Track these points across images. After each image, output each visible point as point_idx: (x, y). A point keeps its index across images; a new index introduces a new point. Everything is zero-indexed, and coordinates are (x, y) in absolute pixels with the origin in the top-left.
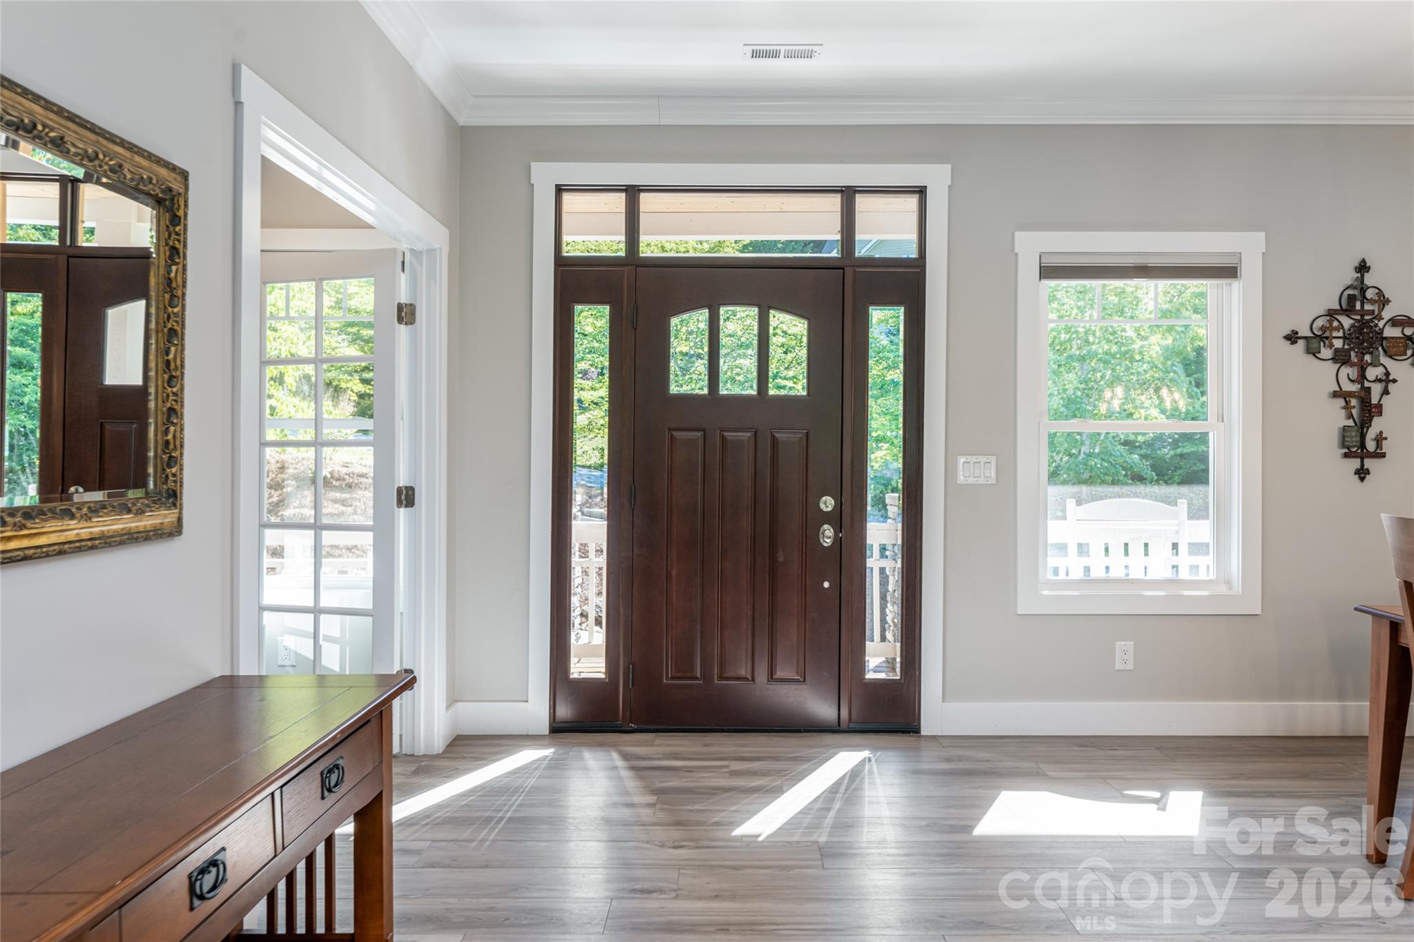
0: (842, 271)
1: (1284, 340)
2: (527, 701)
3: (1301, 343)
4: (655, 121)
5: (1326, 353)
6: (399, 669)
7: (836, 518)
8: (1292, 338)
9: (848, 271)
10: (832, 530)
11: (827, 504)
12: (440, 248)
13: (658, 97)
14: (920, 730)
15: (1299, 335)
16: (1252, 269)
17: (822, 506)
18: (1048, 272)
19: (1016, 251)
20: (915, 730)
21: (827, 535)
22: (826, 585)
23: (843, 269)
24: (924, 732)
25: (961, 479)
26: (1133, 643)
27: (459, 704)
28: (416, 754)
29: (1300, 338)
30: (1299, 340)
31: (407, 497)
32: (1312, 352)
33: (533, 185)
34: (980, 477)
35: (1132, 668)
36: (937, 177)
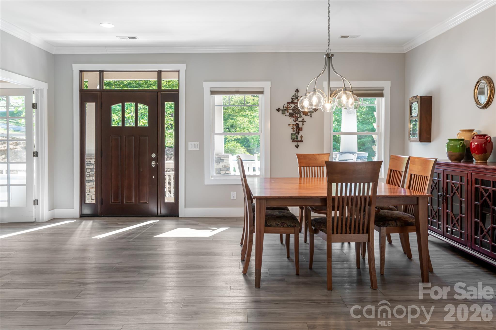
0: (157, 93)
1: (276, 110)
2: (73, 209)
3: (281, 111)
4: (106, 53)
5: (287, 114)
6: (34, 199)
7: (156, 159)
8: (278, 110)
9: (159, 93)
10: (155, 163)
11: (154, 155)
12: (44, 89)
13: (105, 47)
14: (179, 215)
15: (280, 109)
16: (267, 91)
17: (152, 156)
18: (213, 93)
19: (204, 87)
20: (178, 216)
21: (153, 164)
22: (154, 177)
23: (158, 92)
24: (180, 216)
25: (189, 149)
26: (236, 192)
27: (55, 210)
28: (39, 222)
29: (280, 110)
30: (280, 111)
31: (35, 154)
32: (283, 113)
33: (73, 70)
34: (194, 148)
35: (236, 199)
36: (182, 67)
